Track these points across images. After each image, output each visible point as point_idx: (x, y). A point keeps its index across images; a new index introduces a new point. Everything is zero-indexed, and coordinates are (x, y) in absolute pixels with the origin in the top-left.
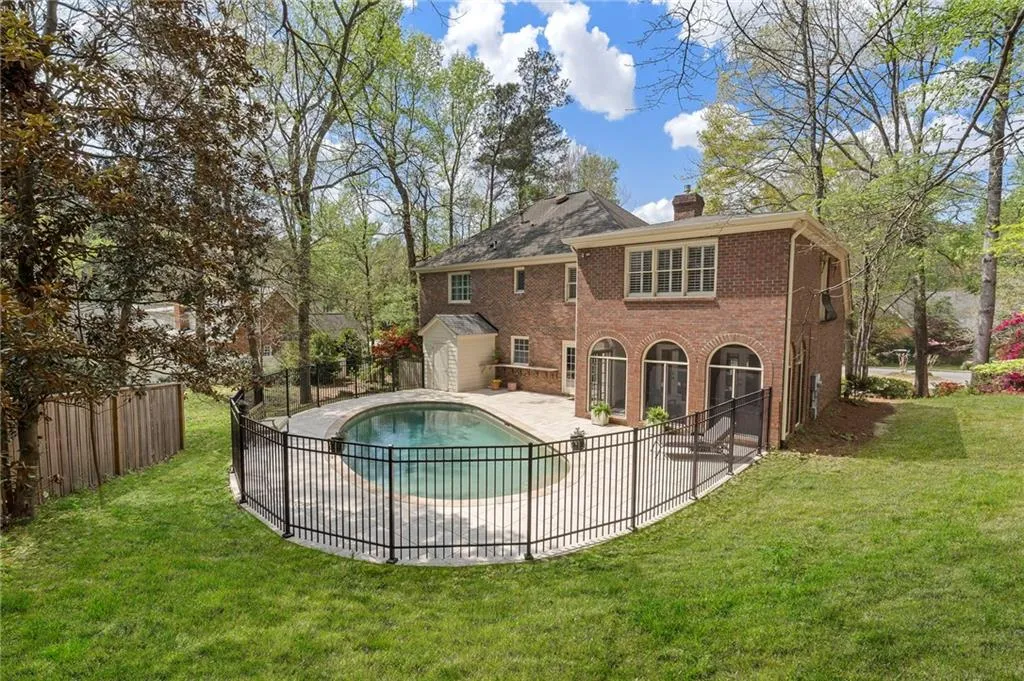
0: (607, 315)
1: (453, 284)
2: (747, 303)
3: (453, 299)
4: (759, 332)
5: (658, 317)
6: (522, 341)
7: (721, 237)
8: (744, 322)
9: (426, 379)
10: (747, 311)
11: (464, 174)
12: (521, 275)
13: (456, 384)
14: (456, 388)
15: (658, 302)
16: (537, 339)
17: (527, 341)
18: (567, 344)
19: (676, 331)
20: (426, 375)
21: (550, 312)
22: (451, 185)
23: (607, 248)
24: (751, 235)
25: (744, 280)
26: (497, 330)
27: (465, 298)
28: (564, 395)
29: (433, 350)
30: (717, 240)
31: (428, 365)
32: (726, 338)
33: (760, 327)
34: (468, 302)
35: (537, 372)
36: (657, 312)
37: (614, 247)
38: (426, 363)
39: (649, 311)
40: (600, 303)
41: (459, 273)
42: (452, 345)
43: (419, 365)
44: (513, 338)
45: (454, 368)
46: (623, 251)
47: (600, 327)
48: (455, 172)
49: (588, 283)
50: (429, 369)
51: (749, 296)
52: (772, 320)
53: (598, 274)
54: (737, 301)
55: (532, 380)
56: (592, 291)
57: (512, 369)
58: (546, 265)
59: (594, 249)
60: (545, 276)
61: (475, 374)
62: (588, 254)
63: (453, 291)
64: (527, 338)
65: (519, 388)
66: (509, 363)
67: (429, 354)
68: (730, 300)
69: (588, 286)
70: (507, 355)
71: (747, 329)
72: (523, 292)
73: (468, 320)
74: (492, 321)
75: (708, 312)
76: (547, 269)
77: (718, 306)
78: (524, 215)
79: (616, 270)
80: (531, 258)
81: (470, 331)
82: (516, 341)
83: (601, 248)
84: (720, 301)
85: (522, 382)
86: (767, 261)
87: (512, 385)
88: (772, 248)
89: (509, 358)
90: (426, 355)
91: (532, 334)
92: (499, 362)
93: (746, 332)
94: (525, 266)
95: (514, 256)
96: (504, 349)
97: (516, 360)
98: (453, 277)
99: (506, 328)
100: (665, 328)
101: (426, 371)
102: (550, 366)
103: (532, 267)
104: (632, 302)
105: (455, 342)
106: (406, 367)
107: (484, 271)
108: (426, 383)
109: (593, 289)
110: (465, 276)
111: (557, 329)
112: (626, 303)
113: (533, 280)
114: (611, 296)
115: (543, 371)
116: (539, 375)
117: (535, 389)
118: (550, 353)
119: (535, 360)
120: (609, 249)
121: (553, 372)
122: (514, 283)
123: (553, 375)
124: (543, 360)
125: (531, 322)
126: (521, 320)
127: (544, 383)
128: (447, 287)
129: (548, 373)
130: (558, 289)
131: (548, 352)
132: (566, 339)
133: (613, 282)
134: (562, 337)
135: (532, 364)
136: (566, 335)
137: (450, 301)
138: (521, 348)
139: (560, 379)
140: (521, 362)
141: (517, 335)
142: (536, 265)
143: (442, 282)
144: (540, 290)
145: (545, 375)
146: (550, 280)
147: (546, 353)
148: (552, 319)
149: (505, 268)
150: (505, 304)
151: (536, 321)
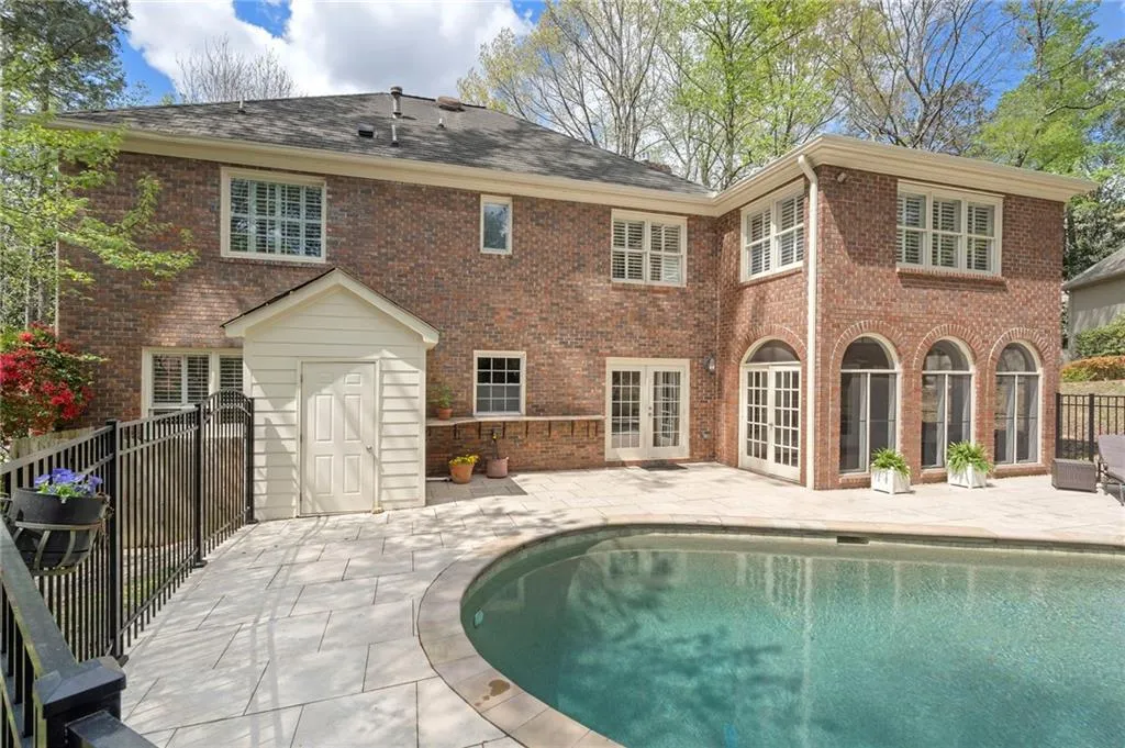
0: (872, 294)
1: (240, 205)
2: (1032, 288)
3: (238, 242)
4: (1043, 327)
5: (943, 301)
6: (499, 363)
7: (1006, 196)
8: (1030, 313)
9: (258, 488)
13: (418, 480)
14: (419, 492)
16: (550, 355)
17: (514, 363)
18: (614, 364)
20: (259, 475)
21: (579, 299)
23: (874, 175)
24: (1034, 200)
25: (1029, 258)
27: (291, 248)
29: (304, 383)
30: (1001, 200)
32: (1015, 334)
33: (1042, 319)
34: (321, 260)
35: (549, 425)
36: (941, 292)
37: (883, 176)
38: (260, 434)
39: (932, 292)
40: (861, 270)
41: (270, 177)
42: (399, 365)
44: (481, 359)
45: (407, 431)
46: (896, 187)
49: (841, 232)
51: (1033, 279)
52: (1052, 311)
53: (859, 219)
54: (1024, 284)
55: (534, 446)
56: (848, 249)
57: (478, 426)
58: (572, 204)
59: (852, 172)
60: (569, 226)
62: (840, 178)
63: (239, 224)
64: (518, 355)
66: (469, 416)
68: (1016, 283)
69: (840, 237)
71: (1033, 322)
72: (506, 251)
75: (995, 298)
76: (572, 213)
77: (1005, 290)
79: (887, 217)
80: (541, 178)
82: (484, 362)
83: (863, 173)
86: (1047, 238)
89: (468, 405)
90: (263, 406)
91: (535, 345)
93: (1032, 327)
94: (515, 198)
95: (486, 167)
96: (452, 382)
97: (482, 407)
99: (456, 333)
102: (580, 411)
103: (533, 201)
105: (416, 357)
107: (381, 186)
108: (259, 502)
109: (849, 244)
111: (595, 334)
112: (900, 275)
113: (537, 230)
114: (879, 262)
115: (562, 423)
116: (554, 433)
117: (542, 464)
118: (579, 384)
119: (542, 401)
120: (875, 178)
121: (588, 421)
122: (478, 230)
123: (588, 428)
124: (563, 399)
125: (534, 319)
126: (503, 314)
127: (566, 449)
128: (216, 210)
129: (577, 425)
130: (598, 256)
131: (576, 382)
132: (615, 354)
133: (882, 237)
134: (608, 351)
135: (534, 409)
136: (619, 346)
137: (226, 252)
138: (499, 378)
139: (600, 435)
140: (499, 408)
141: (491, 349)
142: (544, 201)
143: (192, 189)
144: (553, 252)
145: (566, 430)
146: (579, 237)
147: (569, 385)
148: (586, 315)
149: (455, 191)
150: (454, 275)
151: (545, 319)
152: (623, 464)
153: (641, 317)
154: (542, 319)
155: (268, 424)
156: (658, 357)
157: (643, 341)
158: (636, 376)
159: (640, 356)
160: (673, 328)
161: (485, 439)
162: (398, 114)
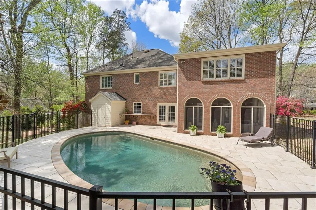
0: (193, 88)
1: (103, 81)
2: (259, 81)
3: (103, 87)
4: (264, 92)
5: (218, 88)
6: (138, 104)
7: (246, 54)
8: (258, 88)
9: (93, 122)
10: (258, 83)
11: (93, 48)
12: (137, 77)
13: (110, 123)
14: (111, 125)
15: (218, 82)
16: (146, 102)
17: (140, 104)
18: (160, 104)
19: (227, 93)
20: (93, 120)
21: (152, 91)
22: (88, 51)
23: (193, 59)
24: (260, 53)
25: (257, 71)
26: (126, 100)
27: (109, 86)
28: (158, 125)
29: (97, 108)
30: (244, 56)
31: (94, 115)
32: (250, 95)
33: (264, 90)
34: (111, 88)
35: (146, 116)
36: (217, 85)
37: (196, 59)
38: (93, 114)
39: (214, 85)
40: (190, 83)
41: (106, 76)
42: (108, 105)
43: (89, 116)
44: (134, 103)
45: (109, 115)
46: (201, 60)
47: (190, 93)
48: (89, 46)
49: (184, 74)
50: (95, 117)
51: (259, 78)
52: (270, 87)
53: (189, 70)
54: (254, 79)
55: (143, 120)
56: (186, 78)
57: (133, 115)
58: (150, 72)
59: (187, 59)
60: (150, 76)
61: (118, 118)
62: (184, 62)
63: (103, 84)
64: (141, 102)
65: (137, 124)
66: (132, 114)
67: (95, 110)
68: (251, 79)
70: (131, 110)
71: (259, 91)
72: (138, 83)
73: (113, 95)
74: (123, 96)
75: (241, 85)
76: (150, 74)
77: (246, 82)
78: (133, 55)
79: (198, 68)
80: (143, 69)
81: (116, 100)
82: (135, 104)
83: (190, 59)
84: (246, 80)
85: (138, 121)
86: (266, 64)
87: (135, 123)
88: (269, 58)
89: (132, 112)
90: (93, 111)
91: (143, 100)
92: (128, 113)
93: (259, 92)
94: (140, 73)
95: (135, 68)
96: (129, 107)
97: (135, 112)
98: (103, 78)
99: (130, 99)
100: (221, 92)
101: (93, 118)
102: (152, 114)
103: (143, 73)
104: (205, 82)
105: (110, 104)
106: (82, 116)
107: (119, 75)
108: (93, 124)
109: (186, 77)
110: (109, 78)
111: (155, 98)
112: (203, 82)
113: (144, 78)
114: (195, 79)
115: (148, 116)
116: (147, 118)
117: (145, 124)
118: (152, 108)
119: (144, 112)
120: (194, 59)
121: (153, 116)
122: (134, 80)
123: (153, 117)
124: (149, 111)
125: (143, 96)
126: (138, 95)
127: (149, 121)
128: (100, 82)
129: (151, 117)
130: (155, 82)
131: (151, 108)
132: (159, 102)
133: (196, 73)
134: (157, 101)
135: (143, 113)
136: (159, 100)
137: (101, 88)
138: (138, 107)
139: (156, 119)
140: (138, 112)
141: (135, 101)
142: (145, 72)
143: (97, 79)
144: (147, 82)
145: (149, 117)
146: (152, 78)
147: (150, 108)
148: (153, 94)
149: (130, 73)
150: (130, 88)
151: (145, 95)
152: (161, 125)
153: (165, 94)
154: (144, 95)
155: (94, 113)
156: (169, 102)
157: (165, 99)
158: (165, 107)
159: (164, 102)
160: (172, 96)
161: (135, 118)
162: (132, 58)
